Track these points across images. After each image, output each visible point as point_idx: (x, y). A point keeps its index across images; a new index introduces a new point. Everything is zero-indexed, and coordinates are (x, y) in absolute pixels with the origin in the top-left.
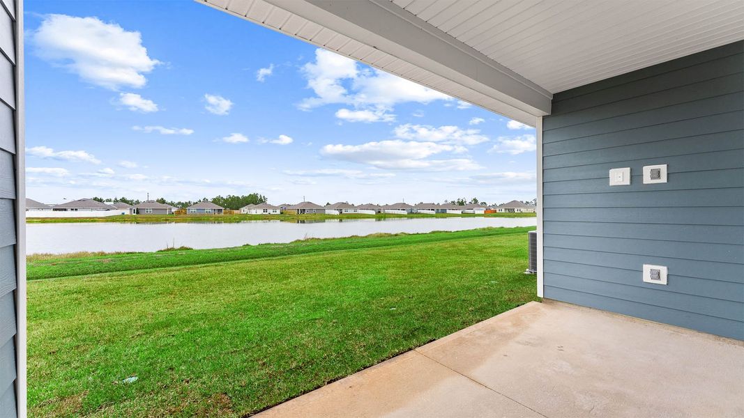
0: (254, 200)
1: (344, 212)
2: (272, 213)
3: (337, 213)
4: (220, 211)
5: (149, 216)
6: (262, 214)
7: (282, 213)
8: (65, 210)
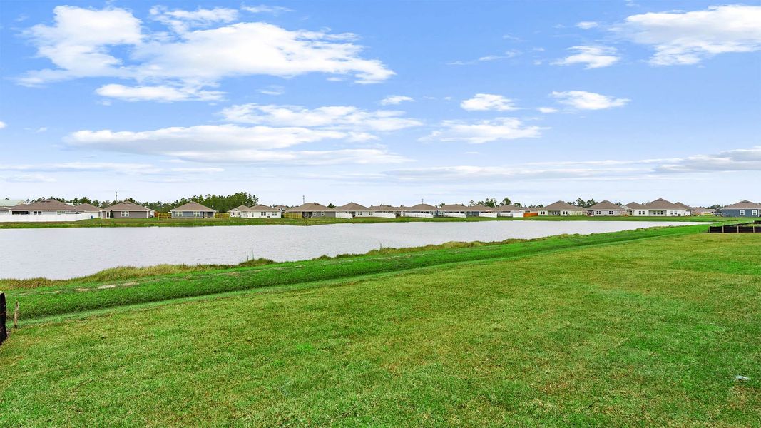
0: (242, 201)
1: (357, 215)
2: (271, 216)
3: (350, 216)
4: (210, 214)
5: (126, 220)
6: (260, 218)
7: (282, 216)
8: (27, 213)
